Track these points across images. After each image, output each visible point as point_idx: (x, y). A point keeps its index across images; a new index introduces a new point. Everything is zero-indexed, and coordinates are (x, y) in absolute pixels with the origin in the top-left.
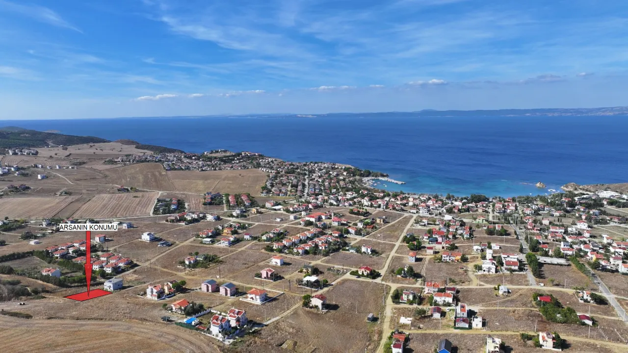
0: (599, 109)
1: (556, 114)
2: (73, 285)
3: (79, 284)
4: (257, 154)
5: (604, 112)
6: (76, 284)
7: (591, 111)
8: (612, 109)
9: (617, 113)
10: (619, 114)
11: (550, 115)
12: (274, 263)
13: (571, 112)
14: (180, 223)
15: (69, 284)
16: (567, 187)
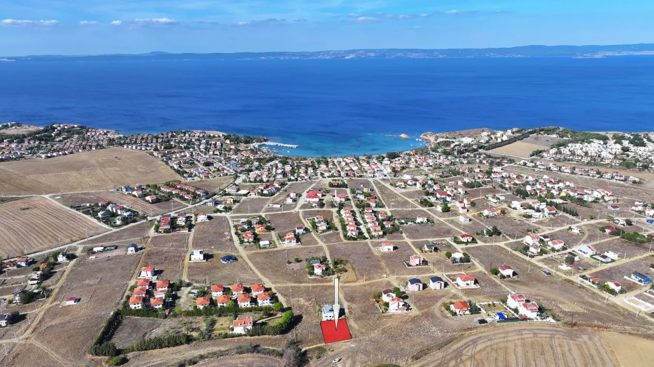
0: (319, 53)
4: (76, 126)
5: (323, 55)
8: (328, 53)
9: (333, 57)
13: (298, 56)
14: (181, 232)
16: (426, 136)
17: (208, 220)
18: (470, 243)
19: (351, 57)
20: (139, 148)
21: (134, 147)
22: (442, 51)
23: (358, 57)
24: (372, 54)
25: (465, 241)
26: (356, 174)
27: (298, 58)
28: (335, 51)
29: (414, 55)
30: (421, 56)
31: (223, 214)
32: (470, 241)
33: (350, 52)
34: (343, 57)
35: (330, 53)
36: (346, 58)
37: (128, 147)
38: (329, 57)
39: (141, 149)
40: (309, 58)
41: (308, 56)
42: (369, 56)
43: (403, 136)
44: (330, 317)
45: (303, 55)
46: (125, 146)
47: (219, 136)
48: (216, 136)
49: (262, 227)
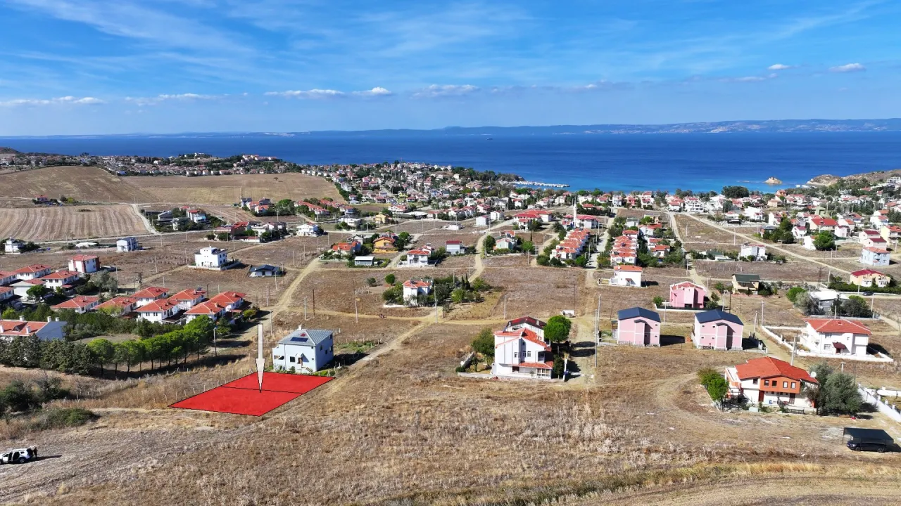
0: (671, 126)
1: (622, 132)
2: (136, 369)
3: (157, 365)
4: (270, 158)
5: (677, 128)
6: (147, 366)
7: (662, 127)
8: (685, 126)
9: (692, 130)
10: (695, 131)
11: (615, 132)
12: (623, 283)
13: (639, 129)
14: (247, 240)
15: (124, 368)
16: (819, 181)
17: (315, 235)
18: (882, 291)
19: (721, 130)
20: (319, 173)
21: (314, 173)
22: (880, 123)
23: (732, 130)
24: (755, 127)
25: (864, 285)
26: (643, 204)
27: (639, 131)
28: (695, 124)
29: (826, 128)
30: (841, 129)
31: (353, 232)
32: (880, 285)
33: (720, 124)
34: (707, 130)
35: (687, 126)
36: (712, 131)
37: (306, 173)
38: (686, 131)
39: (322, 175)
40: (655, 132)
41: (654, 130)
42: (749, 130)
43: (771, 181)
44: (292, 359)
45: (647, 128)
46: (303, 172)
47: (446, 170)
48: (442, 169)
49: (387, 241)
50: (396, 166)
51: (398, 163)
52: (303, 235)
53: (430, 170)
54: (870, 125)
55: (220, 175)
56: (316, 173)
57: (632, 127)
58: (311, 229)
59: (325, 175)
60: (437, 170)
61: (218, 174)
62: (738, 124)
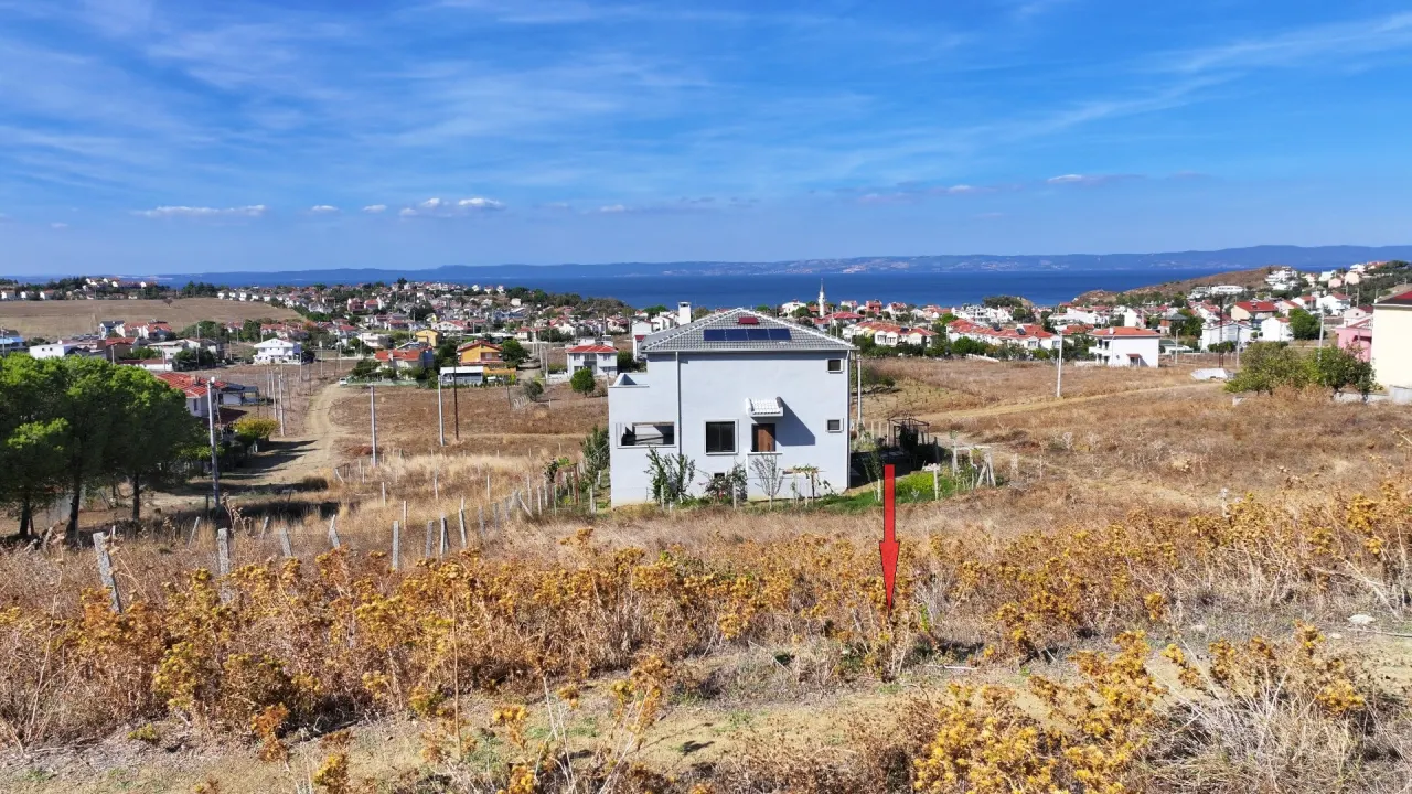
0: (787, 264)
1: (718, 273)
7: (776, 266)
12: (1121, 363)
13: (742, 269)
17: (297, 363)
19: (857, 270)
20: (254, 297)
21: (244, 296)
22: (1058, 259)
23: (872, 269)
24: (902, 265)
27: (742, 272)
28: (820, 262)
33: (855, 261)
34: (838, 270)
36: (845, 271)
37: (227, 296)
38: (808, 271)
42: (894, 268)
44: (719, 437)
45: (751, 266)
46: (221, 295)
47: (496, 293)
48: (488, 291)
49: (486, 349)
50: (401, 287)
51: (405, 282)
52: (269, 361)
53: (466, 293)
54: (1047, 263)
55: (41, 299)
56: (249, 297)
57: (731, 266)
58: (287, 349)
59: (267, 298)
60: (479, 293)
61: (37, 298)
62: (878, 261)
